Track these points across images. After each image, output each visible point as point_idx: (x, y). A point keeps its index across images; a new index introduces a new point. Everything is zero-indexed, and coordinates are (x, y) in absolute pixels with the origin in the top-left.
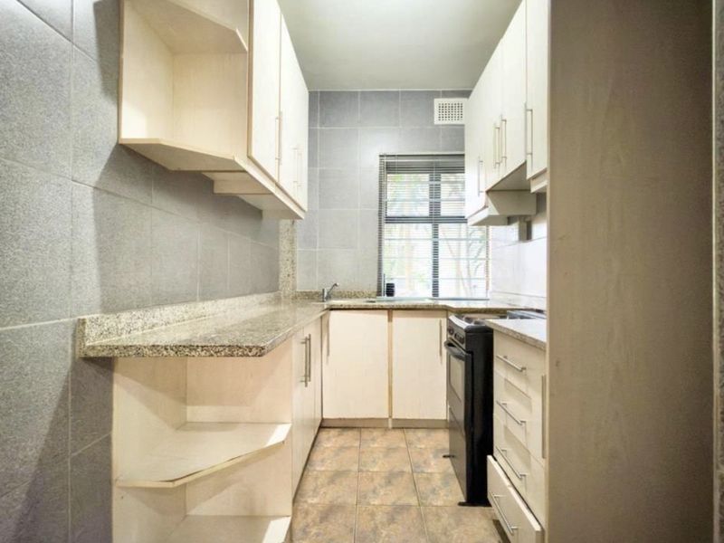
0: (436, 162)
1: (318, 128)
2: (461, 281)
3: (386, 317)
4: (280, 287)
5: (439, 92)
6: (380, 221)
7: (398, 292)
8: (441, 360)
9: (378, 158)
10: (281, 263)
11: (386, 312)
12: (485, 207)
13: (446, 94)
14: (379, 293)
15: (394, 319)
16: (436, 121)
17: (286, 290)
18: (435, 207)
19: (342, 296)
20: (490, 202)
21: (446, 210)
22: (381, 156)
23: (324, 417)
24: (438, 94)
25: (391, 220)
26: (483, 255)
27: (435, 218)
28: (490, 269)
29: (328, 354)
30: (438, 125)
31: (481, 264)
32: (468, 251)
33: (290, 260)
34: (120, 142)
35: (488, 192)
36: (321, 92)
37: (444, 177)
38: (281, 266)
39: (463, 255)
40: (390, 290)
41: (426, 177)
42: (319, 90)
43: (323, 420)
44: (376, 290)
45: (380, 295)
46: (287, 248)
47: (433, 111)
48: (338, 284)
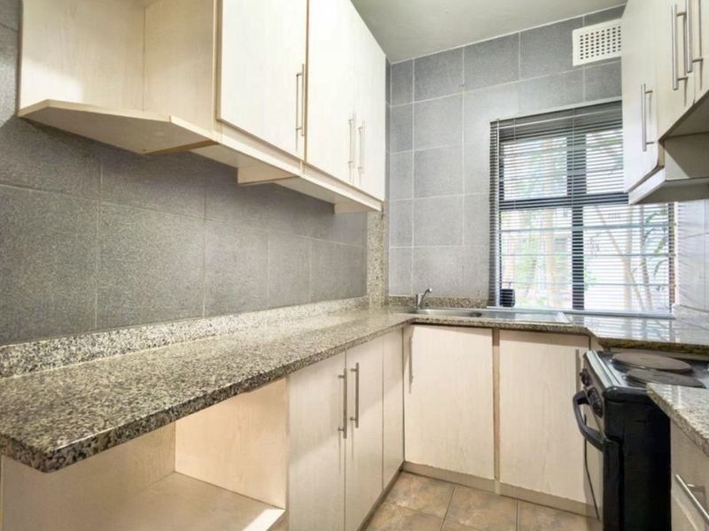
0: (577, 119)
1: (414, 102)
2: (632, 289)
3: (491, 339)
4: (368, 290)
5: (580, 19)
6: (492, 208)
7: (519, 303)
9: (489, 127)
10: (368, 263)
11: (490, 330)
12: (659, 167)
13: (591, 20)
14: (491, 302)
15: (502, 342)
16: (577, 61)
17: (374, 294)
18: (577, 181)
19: (439, 303)
20: (667, 155)
21: (594, 186)
22: (492, 123)
23: (407, 460)
24: (578, 23)
25: (508, 206)
26: (665, 249)
27: (577, 199)
28: (676, 272)
29: (411, 381)
30: (580, 66)
31: (660, 263)
32: (643, 243)
33: (379, 261)
34: (20, 114)
36: (418, 61)
37: (590, 138)
38: (369, 266)
39: (636, 249)
40: (507, 298)
41: (560, 141)
42: (413, 58)
43: (405, 463)
44: (487, 298)
45: (494, 305)
46: (376, 245)
47: (572, 48)
48: (431, 290)
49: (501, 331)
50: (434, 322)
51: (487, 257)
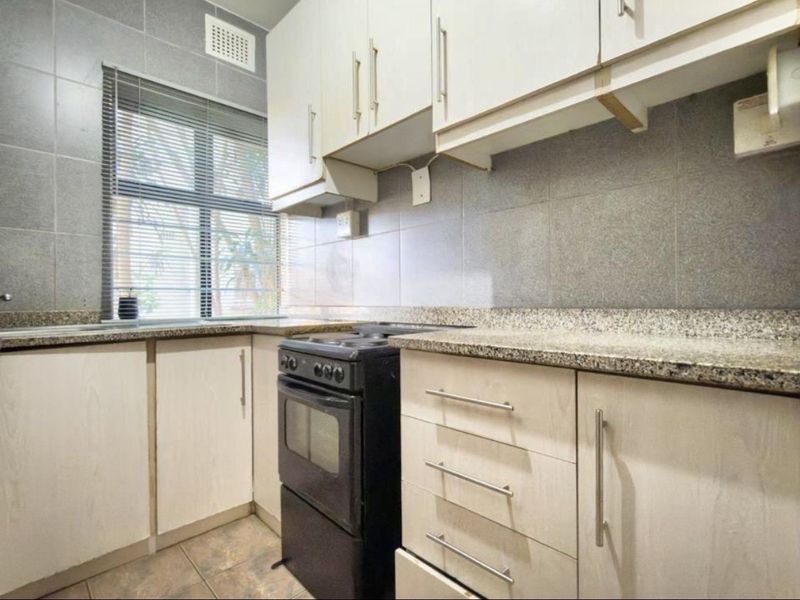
3: (143, 355)
5: (213, 8)
6: (106, 189)
7: (143, 314)
8: (244, 410)
9: (101, 71)
11: (143, 344)
12: (322, 180)
13: (224, 16)
14: (105, 315)
15: (160, 357)
16: (209, 50)
20: (327, 172)
22: (104, 68)
24: (211, 10)
25: (133, 190)
27: (203, 198)
30: (210, 56)
35: (326, 158)
40: (128, 309)
44: (99, 310)
45: (110, 317)
47: (204, 32)
48: (8, 296)
49: (158, 343)
50: (47, 343)
51: (99, 254)
